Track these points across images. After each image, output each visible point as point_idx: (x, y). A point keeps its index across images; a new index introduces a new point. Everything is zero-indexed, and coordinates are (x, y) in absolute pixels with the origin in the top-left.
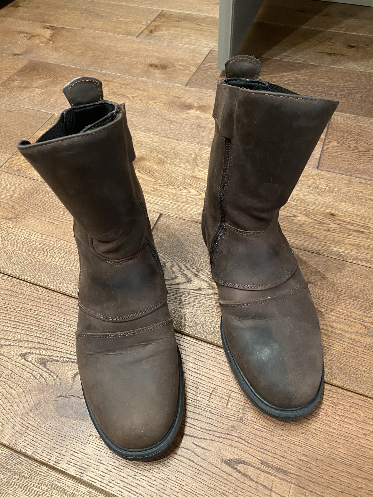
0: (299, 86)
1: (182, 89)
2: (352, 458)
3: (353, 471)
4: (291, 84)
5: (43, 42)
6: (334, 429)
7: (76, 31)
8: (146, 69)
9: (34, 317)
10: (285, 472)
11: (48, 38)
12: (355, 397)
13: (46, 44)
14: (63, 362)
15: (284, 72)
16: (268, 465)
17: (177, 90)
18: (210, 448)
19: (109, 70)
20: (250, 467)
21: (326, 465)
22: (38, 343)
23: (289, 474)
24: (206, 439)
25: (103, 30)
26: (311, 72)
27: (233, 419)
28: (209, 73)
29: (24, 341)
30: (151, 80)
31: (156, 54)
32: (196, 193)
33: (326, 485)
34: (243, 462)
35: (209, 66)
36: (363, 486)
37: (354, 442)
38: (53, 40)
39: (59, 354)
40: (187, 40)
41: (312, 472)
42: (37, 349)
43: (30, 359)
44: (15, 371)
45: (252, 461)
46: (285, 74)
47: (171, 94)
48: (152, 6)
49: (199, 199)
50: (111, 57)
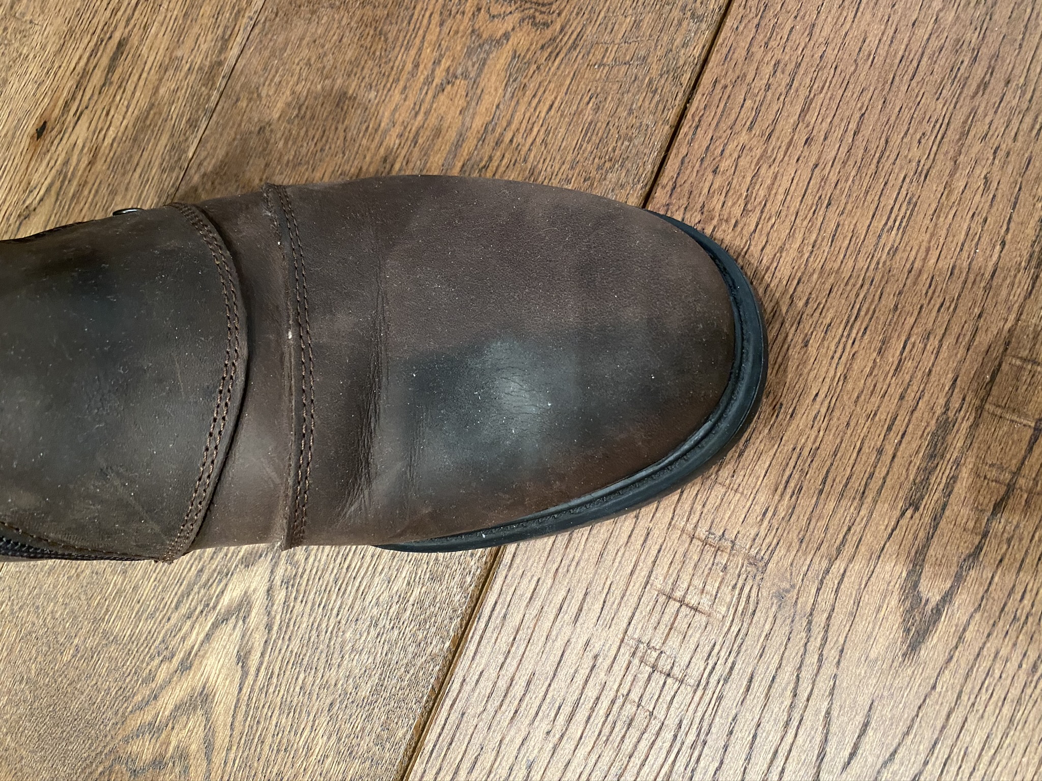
2: (887, 192)
6: (791, 236)
10: (944, 427)
12: (684, 151)
16: (922, 485)
18: (864, 701)
20: (931, 552)
21: (915, 283)
23: (951, 414)
24: (828, 713)
27: (753, 594)
33: (981, 292)
34: (914, 577)
36: (980, 172)
37: (833, 178)
41: (939, 333)
45: (907, 543)
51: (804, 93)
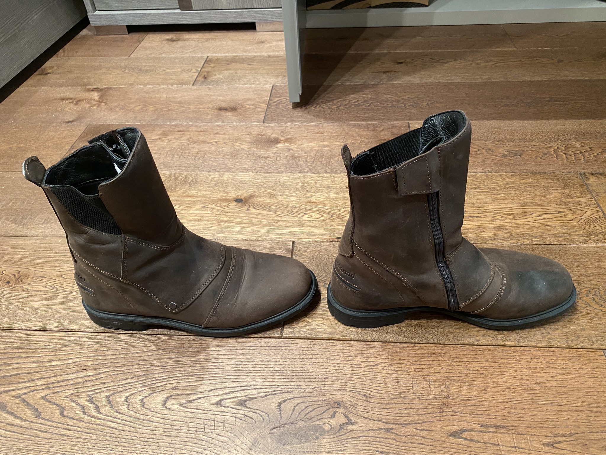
0: (369, 104)
1: (262, 126)
2: (551, 398)
3: (556, 408)
4: (362, 104)
5: (94, 105)
6: (527, 380)
7: (125, 89)
8: (216, 113)
9: (212, 366)
10: (504, 427)
11: (98, 100)
12: (532, 350)
13: (98, 106)
14: (262, 397)
15: (350, 94)
16: (487, 426)
17: (257, 129)
18: (433, 428)
19: (178, 121)
20: (474, 432)
21: (533, 411)
22: (228, 388)
23: (508, 428)
24: (425, 422)
25: (154, 84)
26: (375, 91)
27: (441, 398)
28: (281, 107)
29: (212, 390)
30: (226, 124)
31: (221, 98)
32: (318, 216)
33: (540, 426)
34: (466, 431)
35: (278, 100)
37: (547, 385)
38: (104, 101)
39: (255, 392)
40: (245, 80)
41: (524, 419)
42: (229, 393)
43: (227, 405)
44: (216, 419)
45: (472, 427)
46: (352, 96)
47: (253, 133)
48: (194, 54)
49: (323, 220)
50: (174, 107)
51: (564, 372)
